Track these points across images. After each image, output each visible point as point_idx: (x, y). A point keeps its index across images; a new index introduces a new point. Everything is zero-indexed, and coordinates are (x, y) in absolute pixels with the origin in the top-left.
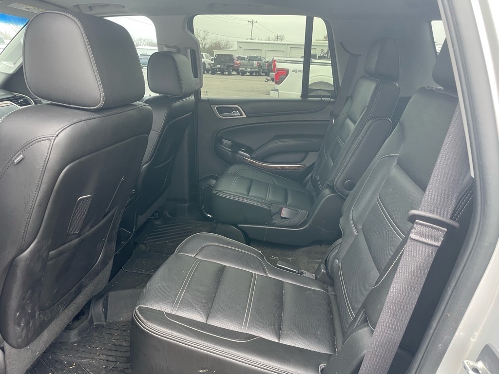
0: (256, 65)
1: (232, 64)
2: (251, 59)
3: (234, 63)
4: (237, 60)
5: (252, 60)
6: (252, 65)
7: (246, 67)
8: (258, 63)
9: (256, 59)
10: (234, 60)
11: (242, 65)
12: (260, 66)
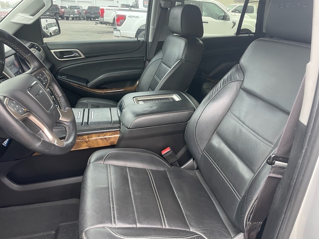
0: (77, 13)
1: (58, 12)
2: (71, 7)
3: (59, 11)
4: (61, 9)
5: (72, 9)
6: (74, 12)
7: (69, 14)
8: (78, 11)
9: (75, 7)
10: (59, 8)
11: (66, 12)
12: (80, 13)
